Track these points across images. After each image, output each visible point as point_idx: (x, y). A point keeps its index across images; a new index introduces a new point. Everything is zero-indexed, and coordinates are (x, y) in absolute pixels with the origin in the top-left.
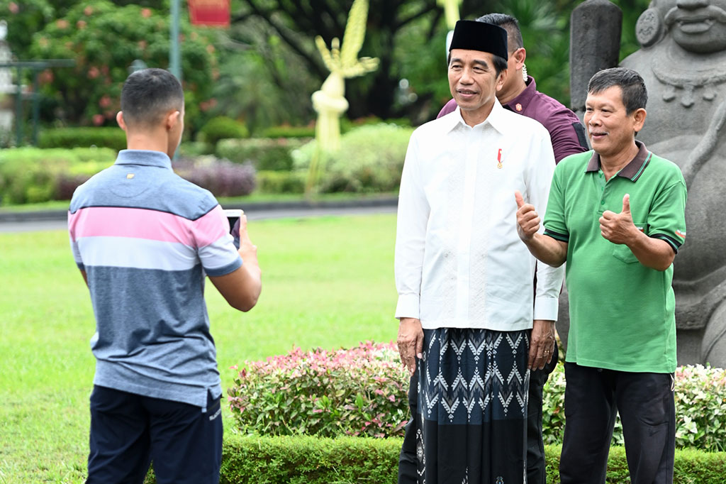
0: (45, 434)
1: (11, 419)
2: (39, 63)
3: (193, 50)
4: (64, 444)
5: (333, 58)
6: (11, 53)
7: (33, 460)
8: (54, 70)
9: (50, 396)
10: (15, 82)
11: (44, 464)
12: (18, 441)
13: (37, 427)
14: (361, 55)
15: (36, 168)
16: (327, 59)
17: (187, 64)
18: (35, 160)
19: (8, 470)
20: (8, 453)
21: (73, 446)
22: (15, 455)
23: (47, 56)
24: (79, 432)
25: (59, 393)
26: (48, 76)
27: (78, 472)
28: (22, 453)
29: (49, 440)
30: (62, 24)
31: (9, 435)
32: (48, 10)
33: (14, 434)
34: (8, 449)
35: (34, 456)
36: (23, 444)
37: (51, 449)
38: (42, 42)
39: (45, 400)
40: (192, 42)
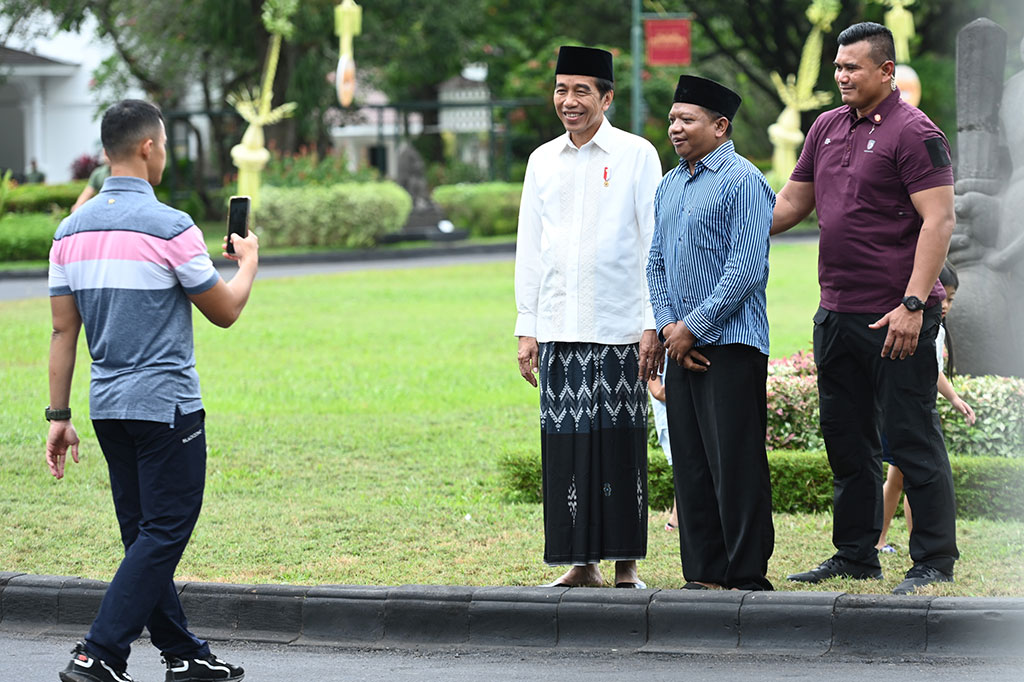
0: (458, 452)
1: (425, 437)
2: (511, 101)
3: (659, 87)
4: (473, 461)
5: (789, 92)
6: (489, 93)
7: (441, 476)
8: (526, 107)
9: (470, 415)
10: (493, 121)
11: (449, 480)
12: (430, 458)
13: (449, 445)
14: (815, 90)
15: (503, 202)
16: (784, 93)
17: (653, 100)
18: (503, 194)
19: (414, 486)
20: (418, 469)
21: (481, 462)
22: (423, 471)
23: (519, 94)
24: (488, 449)
25: (479, 412)
26: (519, 114)
27: (480, 487)
28: (431, 469)
29: (460, 456)
30: (533, 64)
31: (422, 453)
32: (526, 53)
33: (427, 451)
34: (419, 465)
35: (441, 472)
36: (434, 460)
37: (459, 466)
38: (515, 82)
39: (464, 419)
40: (658, 80)
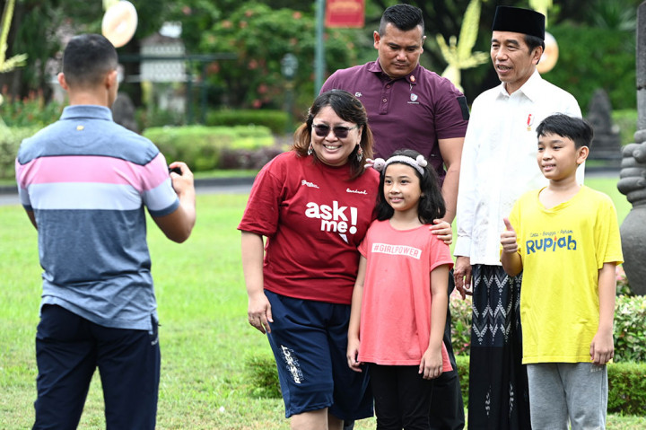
0: (202, 354)
1: (174, 341)
2: (207, 56)
3: (335, 46)
4: (216, 362)
5: (451, 52)
6: (184, 49)
7: (191, 375)
8: (220, 61)
9: (207, 324)
10: (188, 72)
11: (199, 378)
12: (179, 360)
13: (195, 349)
14: (474, 50)
15: (204, 143)
16: (446, 53)
17: (330, 58)
18: (202, 137)
19: (170, 383)
20: (171, 369)
21: (224, 363)
22: (176, 371)
23: (214, 50)
24: (229, 353)
25: (215, 322)
26: (215, 67)
27: (227, 384)
28: (182, 369)
29: (205, 358)
30: (227, 25)
31: (172, 355)
33: (176, 354)
34: (171, 366)
35: (191, 371)
36: (183, 362)
37: (206, 366)
38: (210, 40)
39: (203, 327)
40: (335, 40)
